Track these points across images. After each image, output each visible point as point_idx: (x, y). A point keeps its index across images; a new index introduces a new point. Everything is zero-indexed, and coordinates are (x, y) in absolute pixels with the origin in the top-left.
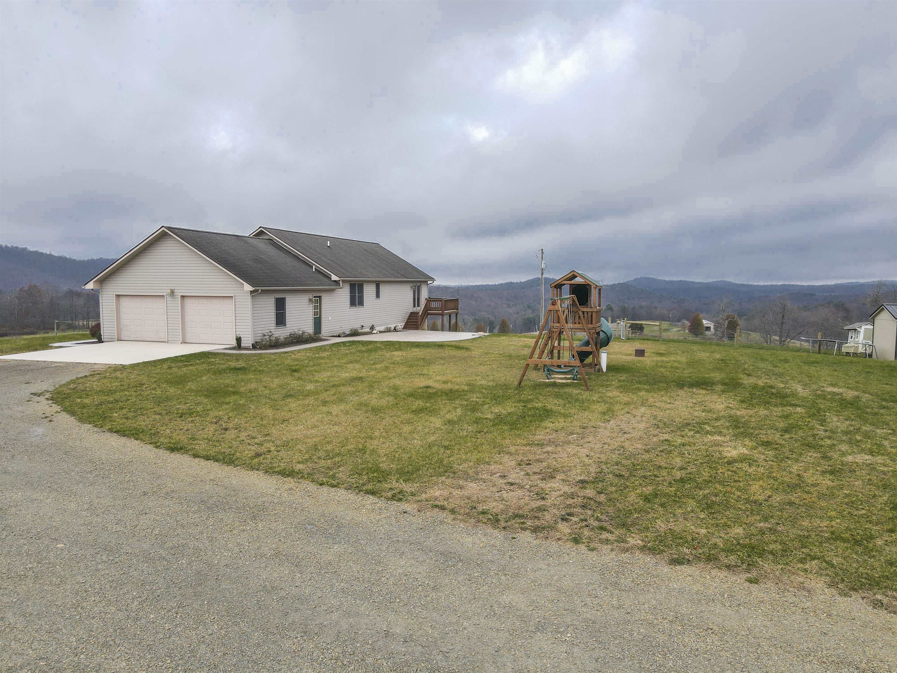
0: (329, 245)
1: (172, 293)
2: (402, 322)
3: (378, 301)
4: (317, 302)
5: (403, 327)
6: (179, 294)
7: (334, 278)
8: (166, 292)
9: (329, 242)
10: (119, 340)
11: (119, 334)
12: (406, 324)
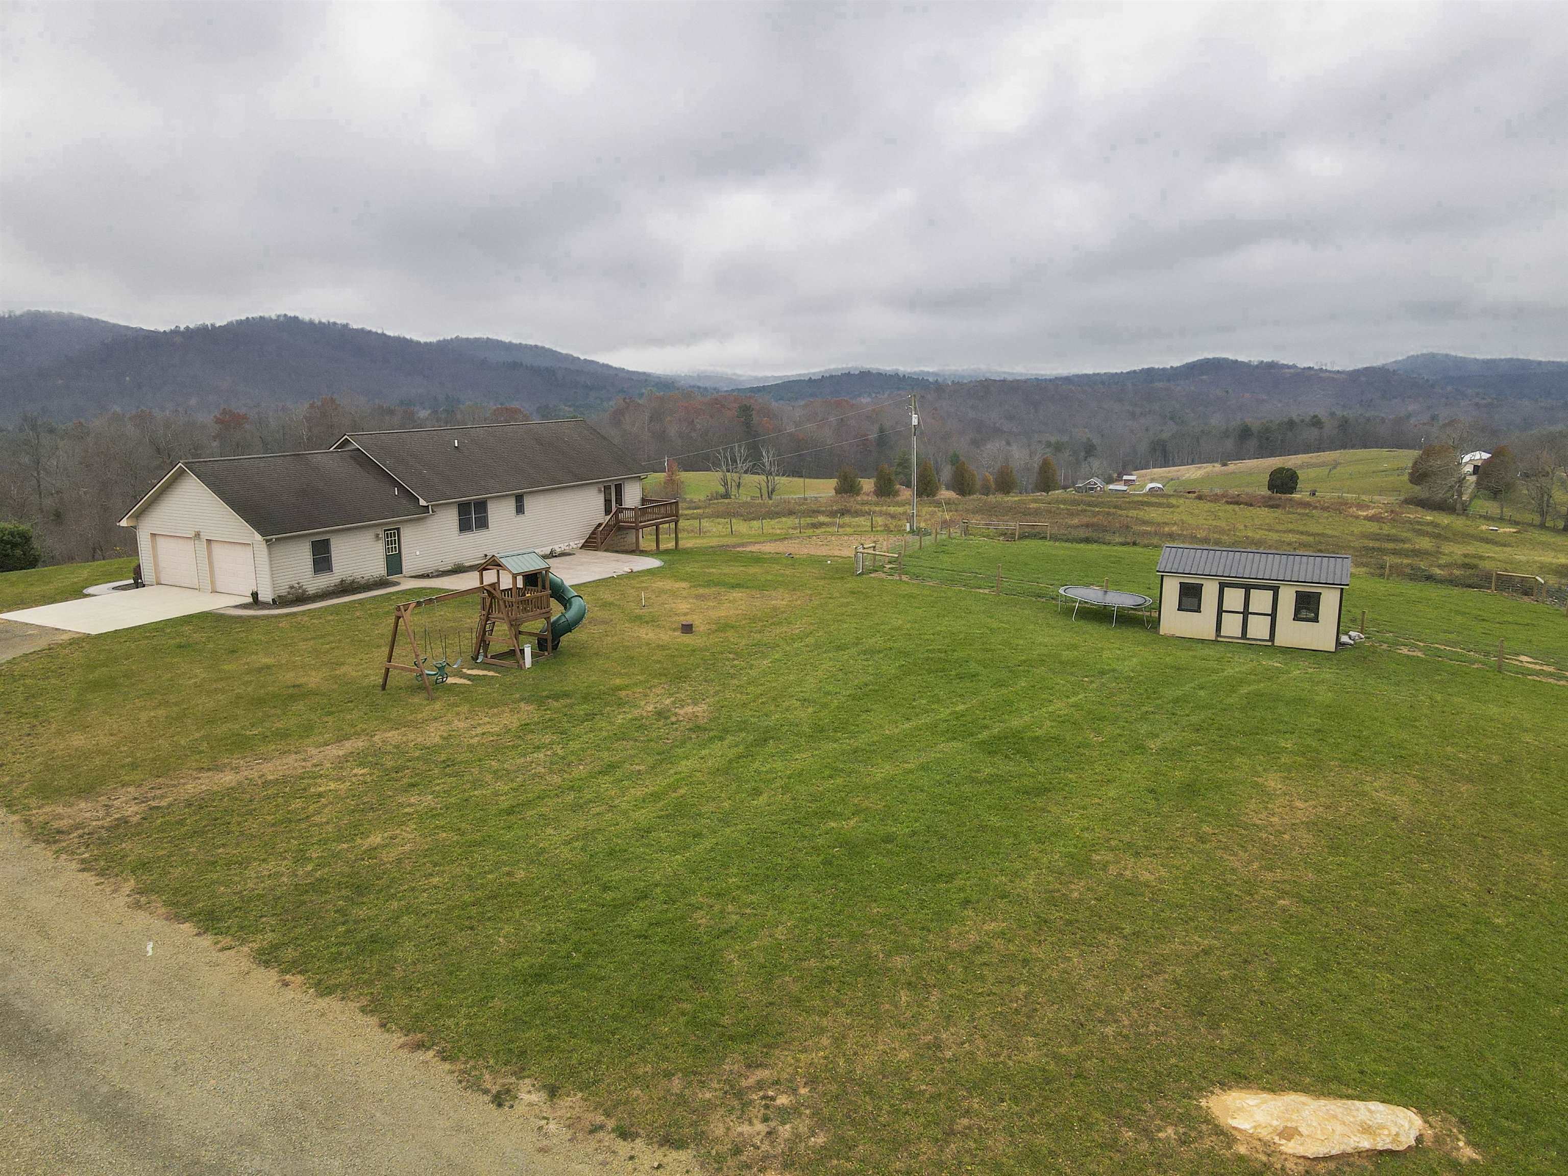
0: (456, 445)
1: (198, 535)
2: (579, 538)
3: (521, 518)
4: (393, 538)
5: (580, 545)
6: (205, 536)
7: (422, 502)
8: (192, 534)
9: (456, 441)
10: (159, 584)
11: (157, 578)
12: (586, 542)
